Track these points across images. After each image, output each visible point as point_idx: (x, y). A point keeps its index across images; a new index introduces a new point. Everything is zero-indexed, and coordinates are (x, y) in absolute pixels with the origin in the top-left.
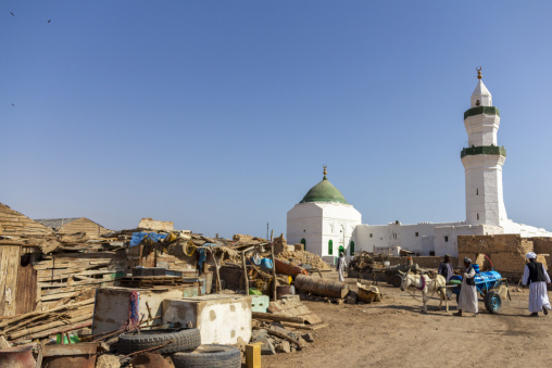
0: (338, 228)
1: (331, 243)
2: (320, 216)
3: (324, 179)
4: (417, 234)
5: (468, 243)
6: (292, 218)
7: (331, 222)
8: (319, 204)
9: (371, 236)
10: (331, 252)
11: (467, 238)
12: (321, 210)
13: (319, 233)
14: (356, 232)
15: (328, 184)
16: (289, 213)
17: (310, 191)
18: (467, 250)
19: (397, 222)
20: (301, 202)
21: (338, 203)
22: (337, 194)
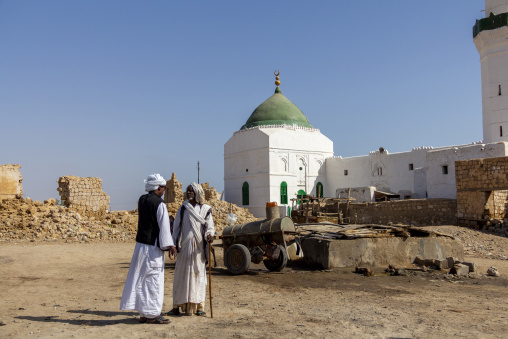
0: (295, 163)
1: (284, 187)
2: (266, 148)
3: (277, 92)
4: (411, 167)
5: (472, 173)
6: (231, 153)
7: (284, 155)
8: (265, 130)
9: (346, 173)
10: (284, 199)
11: (472, 165)
12: (266, 137)
13: (265, 173)
14: (325, 169)
15: (282, 98)
16: (226, 146)
17: (255, 112)
18: (472, 185)
19: (382, 150)
20: (243, 128)
21: (295, 126)
22: (295, 112)
